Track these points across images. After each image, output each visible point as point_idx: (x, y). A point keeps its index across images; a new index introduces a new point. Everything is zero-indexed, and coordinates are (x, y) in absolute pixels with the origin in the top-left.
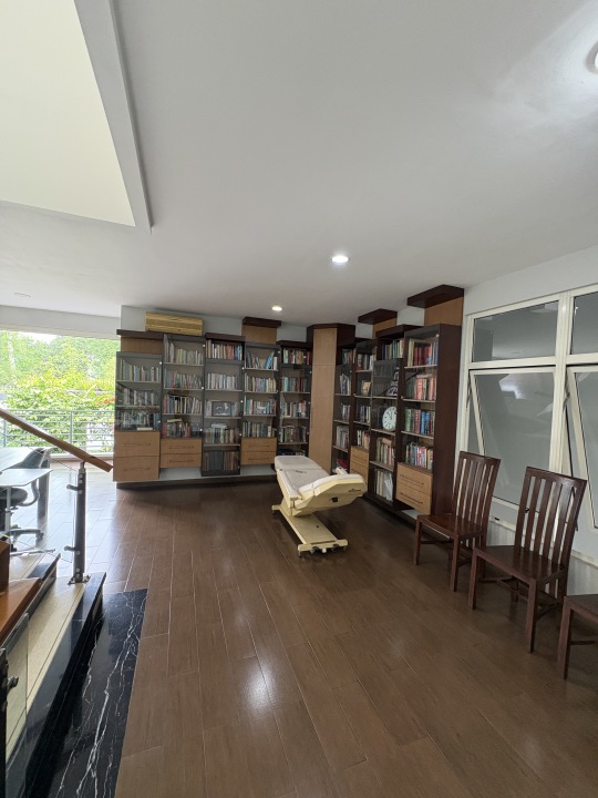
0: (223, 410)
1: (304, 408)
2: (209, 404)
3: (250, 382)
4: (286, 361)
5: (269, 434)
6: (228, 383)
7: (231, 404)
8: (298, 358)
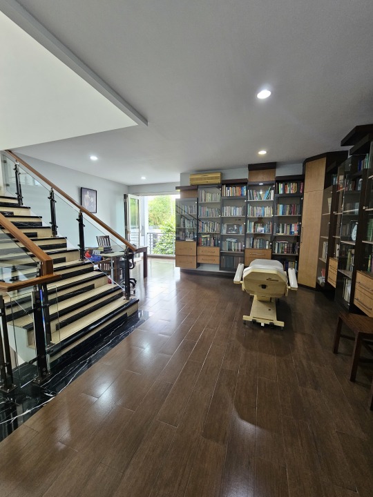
0: (233, 230)
1: (297, 227)
2: (225, 226)
3: (253, 210)
4: (281, 192)
5: (267, 247)
6: (237, 212)
7: (239, 226)
8: (291, 189)
